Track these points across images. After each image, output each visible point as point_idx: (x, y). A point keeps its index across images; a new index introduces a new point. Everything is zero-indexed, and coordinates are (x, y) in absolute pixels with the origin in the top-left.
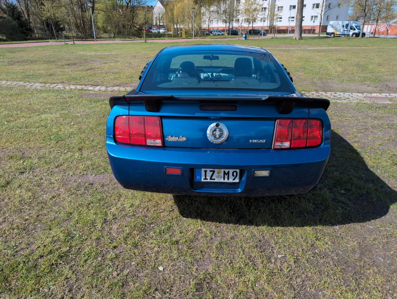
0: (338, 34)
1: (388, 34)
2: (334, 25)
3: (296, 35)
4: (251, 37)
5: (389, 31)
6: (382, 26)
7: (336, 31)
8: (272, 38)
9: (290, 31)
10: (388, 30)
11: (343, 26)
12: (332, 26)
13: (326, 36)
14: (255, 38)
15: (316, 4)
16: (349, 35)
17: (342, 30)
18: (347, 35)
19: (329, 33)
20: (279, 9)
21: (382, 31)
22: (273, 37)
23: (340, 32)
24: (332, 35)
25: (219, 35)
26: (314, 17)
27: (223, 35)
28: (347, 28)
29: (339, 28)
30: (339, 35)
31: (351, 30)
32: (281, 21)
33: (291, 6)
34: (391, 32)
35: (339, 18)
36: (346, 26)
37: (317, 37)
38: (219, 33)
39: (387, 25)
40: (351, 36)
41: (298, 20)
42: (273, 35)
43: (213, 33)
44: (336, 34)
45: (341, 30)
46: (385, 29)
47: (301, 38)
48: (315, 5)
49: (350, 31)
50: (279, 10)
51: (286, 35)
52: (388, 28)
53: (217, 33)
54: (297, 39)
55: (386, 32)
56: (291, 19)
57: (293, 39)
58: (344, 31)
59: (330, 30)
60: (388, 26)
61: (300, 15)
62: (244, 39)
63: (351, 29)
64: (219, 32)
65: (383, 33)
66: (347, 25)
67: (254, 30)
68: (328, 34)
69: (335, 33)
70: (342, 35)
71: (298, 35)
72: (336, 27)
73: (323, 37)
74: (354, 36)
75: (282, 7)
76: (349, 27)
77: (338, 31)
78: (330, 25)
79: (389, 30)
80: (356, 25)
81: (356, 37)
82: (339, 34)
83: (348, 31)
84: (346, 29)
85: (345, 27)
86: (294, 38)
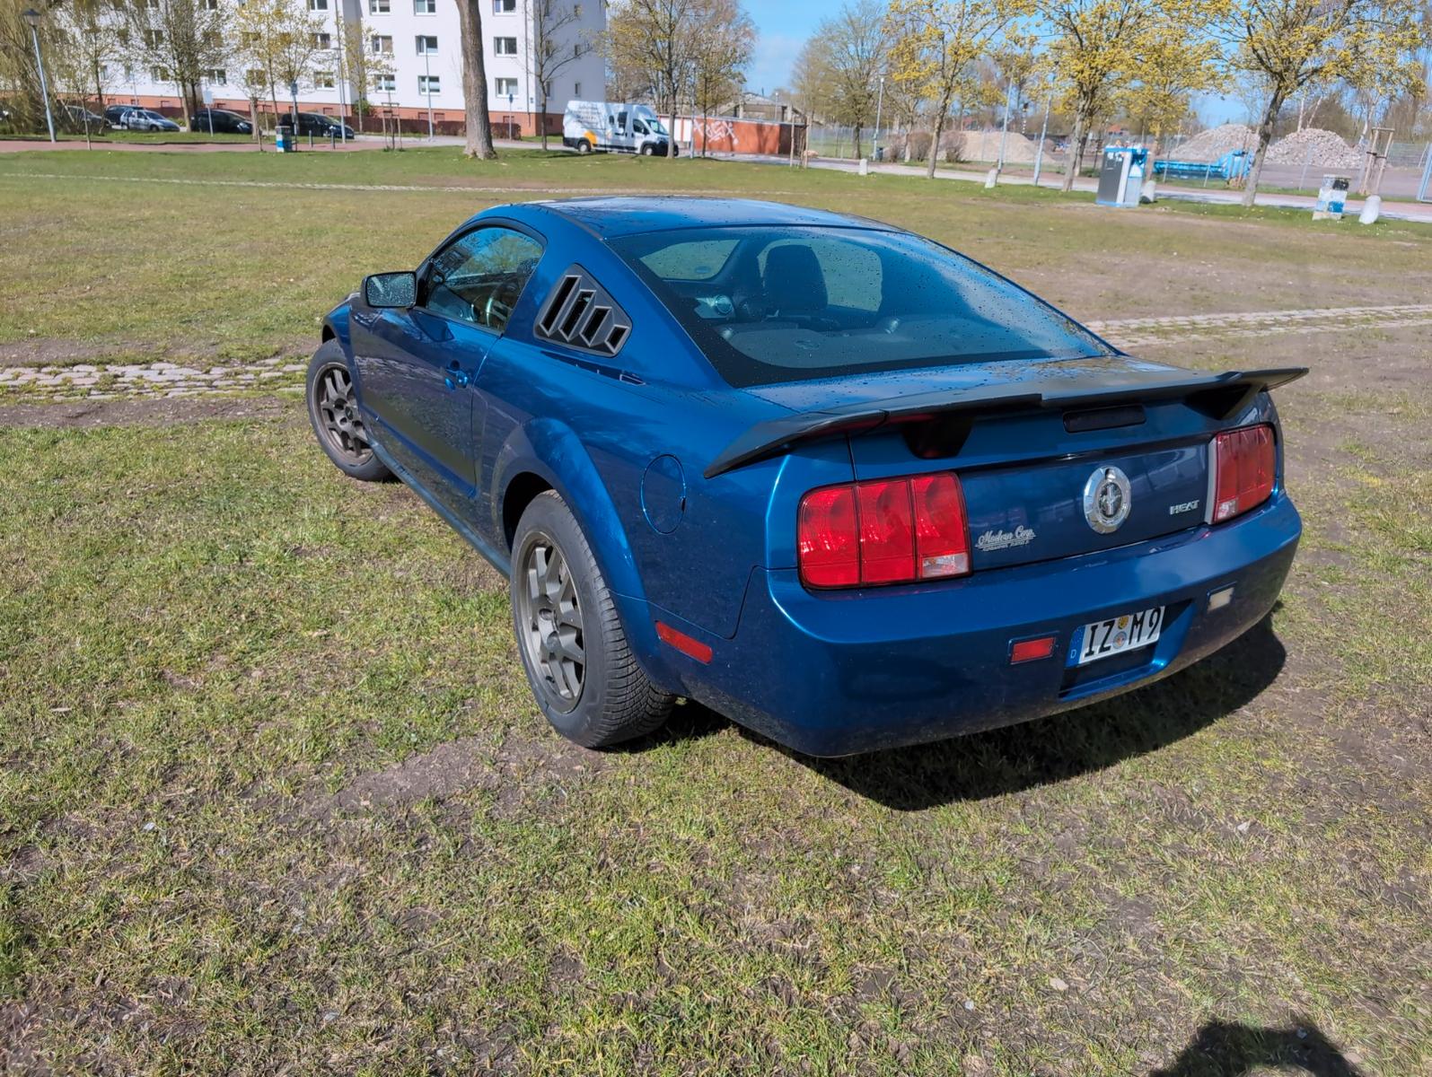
0: (601, 146)
1: (732, 149)
2: (582, 115)
3: (471, 142)
4: (304, 145)
5: (736, 142)
6: (713, 125)
7: (593, 134)
8: (385, 150)
9: (434, 125)
10: (730, 139)
11: (612, 119)
12: (579, 119)
13: (562, 147)
14: (317, 148)
15: (506, 39)
16: (634, 149)
17: (609, 131)
18: (627, 148)
19: (573, 139)
20: (377, 46)
21: (717, 139)
22: (391, 145)
23: (605, 136)
24: (584, 148)
25: (152, 128)
26: (504, 82)
27: (169, 128)
28: (624, 127)
29: (599, 126)
30: (603, 149)
31: (637, 134)
32: (393, 88)
33: (419, 39)
34: (740, 144)
35: (583, 90)
36: (619, 120)
37: (538, 151)
38: (152, 121)
39: (728, 123)
40: (638, 151)
41: (473, 91)
42: (389, 139)
43: (123, 118)
44: (595, 145)
45: (606, 134)
46: (723, 135)
47: (492, 154)
48: (503, 42)
49: (633, 135)
50: (377, 48)
51: (423, 140)
52: (730, 131)
53: (142, 120)
54: (480, 155)
55: (726, 145)
56: (426, 84)
57: (466, 156)
58: (617, 134)
59: (572, 129)
60: (730, 125)
61: (476, 76)
62: (281, 150)
63: (637, 129)
64: (153, 116)
65: (720, 147)
66: (623, 118)
67: (301, 117)
68: (567, 142)
69: (592, 142)
70: (611, 147)
71: (480, 144)
72: (590, 120)
73: (557, 151)
74: (649, 151)
75: (389, 38)
76: (629, 122)
77: (599, 135)
78: (571, 112)
79: (733, 136)
80: (649, 118)
81: (653, 154)
82: (603, 143)
83: (629, 135)
84: (621, 131)
85: (617, 123)
86: (468, 152)
